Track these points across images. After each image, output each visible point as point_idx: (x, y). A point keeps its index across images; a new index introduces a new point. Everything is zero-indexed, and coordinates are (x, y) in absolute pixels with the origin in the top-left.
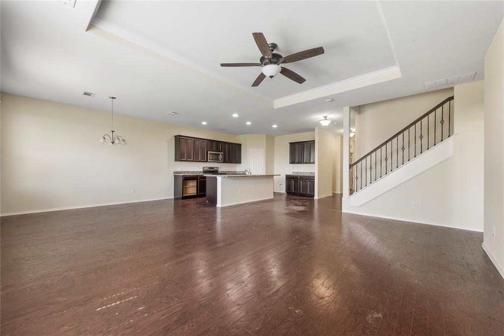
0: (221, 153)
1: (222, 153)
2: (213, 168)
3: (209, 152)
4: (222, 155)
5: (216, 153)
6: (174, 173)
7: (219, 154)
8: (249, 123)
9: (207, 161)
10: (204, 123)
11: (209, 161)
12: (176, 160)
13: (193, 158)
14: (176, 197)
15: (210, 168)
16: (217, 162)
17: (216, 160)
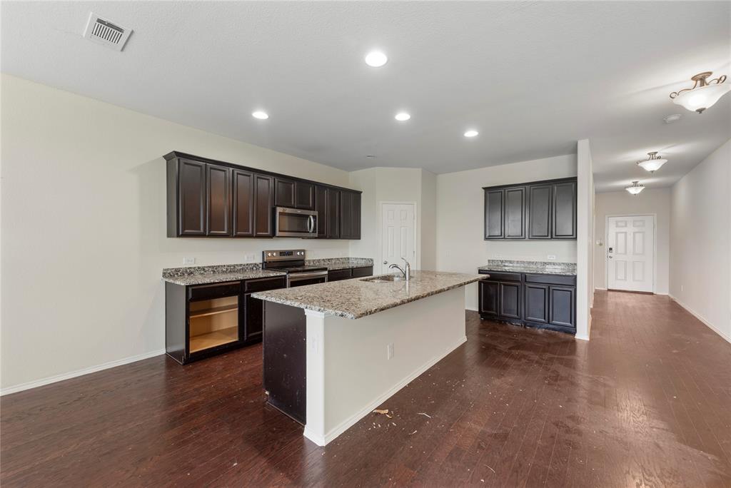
0: (311, 213)
1: (316, 213)
2: (290, 253)
3: (279, 210)
4: (314, 217)
5: (299, 212)
6: (164, 275)
7: (308, 216)
8: (403, 117)
9: (273, 235)
10: (260, 115)
11: (278, 233)
12: (169, 235)
13: (230, 228)
14: (169, 351)
15: (282, 253)
16: (303, 238)
17: (299, 231)
